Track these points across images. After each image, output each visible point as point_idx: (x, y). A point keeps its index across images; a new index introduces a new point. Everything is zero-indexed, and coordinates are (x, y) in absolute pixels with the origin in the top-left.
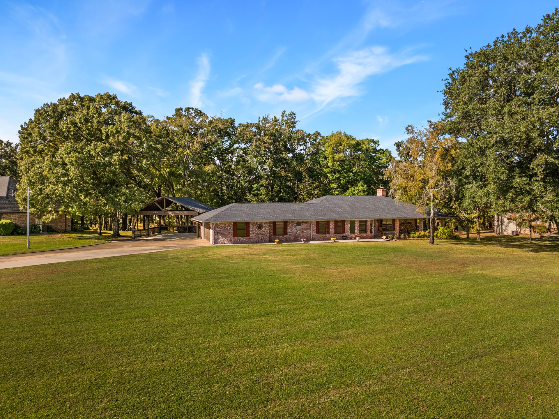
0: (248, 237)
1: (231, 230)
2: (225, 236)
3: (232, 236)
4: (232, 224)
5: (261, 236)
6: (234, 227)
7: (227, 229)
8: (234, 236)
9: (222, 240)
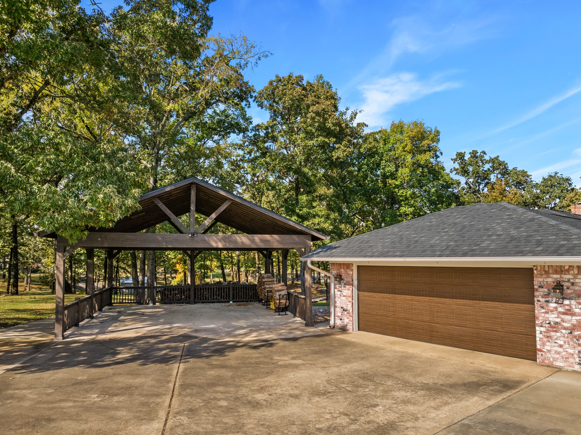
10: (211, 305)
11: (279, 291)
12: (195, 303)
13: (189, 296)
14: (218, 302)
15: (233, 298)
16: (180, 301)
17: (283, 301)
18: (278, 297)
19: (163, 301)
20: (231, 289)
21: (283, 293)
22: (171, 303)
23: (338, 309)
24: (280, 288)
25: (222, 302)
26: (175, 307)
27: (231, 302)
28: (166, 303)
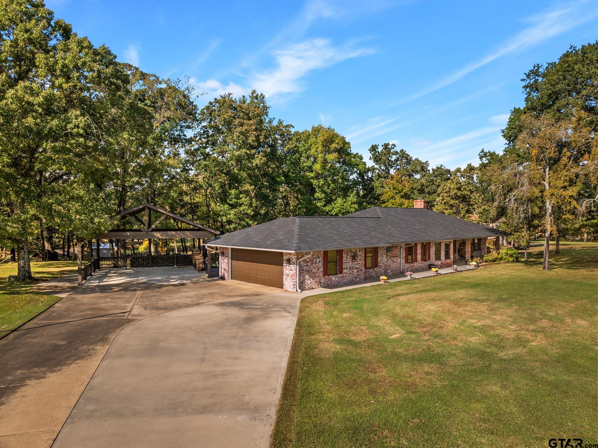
0: (341, 275)
1: (321, 265)
2: (313, 276)
3: (321, 275)
4: (322, 252)
5: (355, 271)
6: (324, 259)
7: (316, 263)
8: (324, 275)
9: (309, 282)
10: (163, 268)
11: (198, 259)
12: (153, 266)
13: (149, 262)
14: (167, 266)
15: (177, 264)
16: (142, 266)
17: (201, 265)
18: (198, 263)
19: (132, 266)
20: (175, 257)
21: (201, 261)
22: (137, 267)
23: (223, 269)
24: (200, 258)
25: (170, 266)
26: (140, 269)
27: (175, 266)
28: (134, 267)
